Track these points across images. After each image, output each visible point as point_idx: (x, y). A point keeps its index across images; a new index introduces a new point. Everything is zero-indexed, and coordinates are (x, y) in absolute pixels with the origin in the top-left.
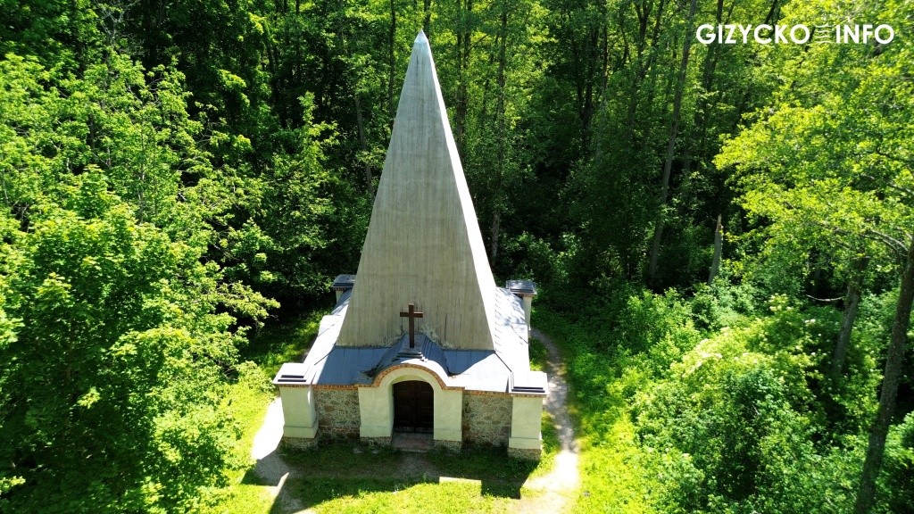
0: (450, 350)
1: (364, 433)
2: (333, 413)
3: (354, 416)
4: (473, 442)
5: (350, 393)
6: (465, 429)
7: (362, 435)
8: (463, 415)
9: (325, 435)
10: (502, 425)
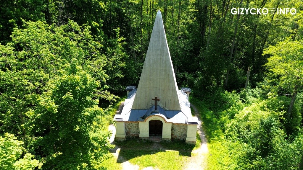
0: (167, 110)
1: (140, 136)
2: (131, 130)
3: (137, 131)
4: (174, 139)
5: (136, 124)
6: (172, 135)
7: (140, 137)
8: (172, 131)
9: (128, 137)
10: (184, 134)
